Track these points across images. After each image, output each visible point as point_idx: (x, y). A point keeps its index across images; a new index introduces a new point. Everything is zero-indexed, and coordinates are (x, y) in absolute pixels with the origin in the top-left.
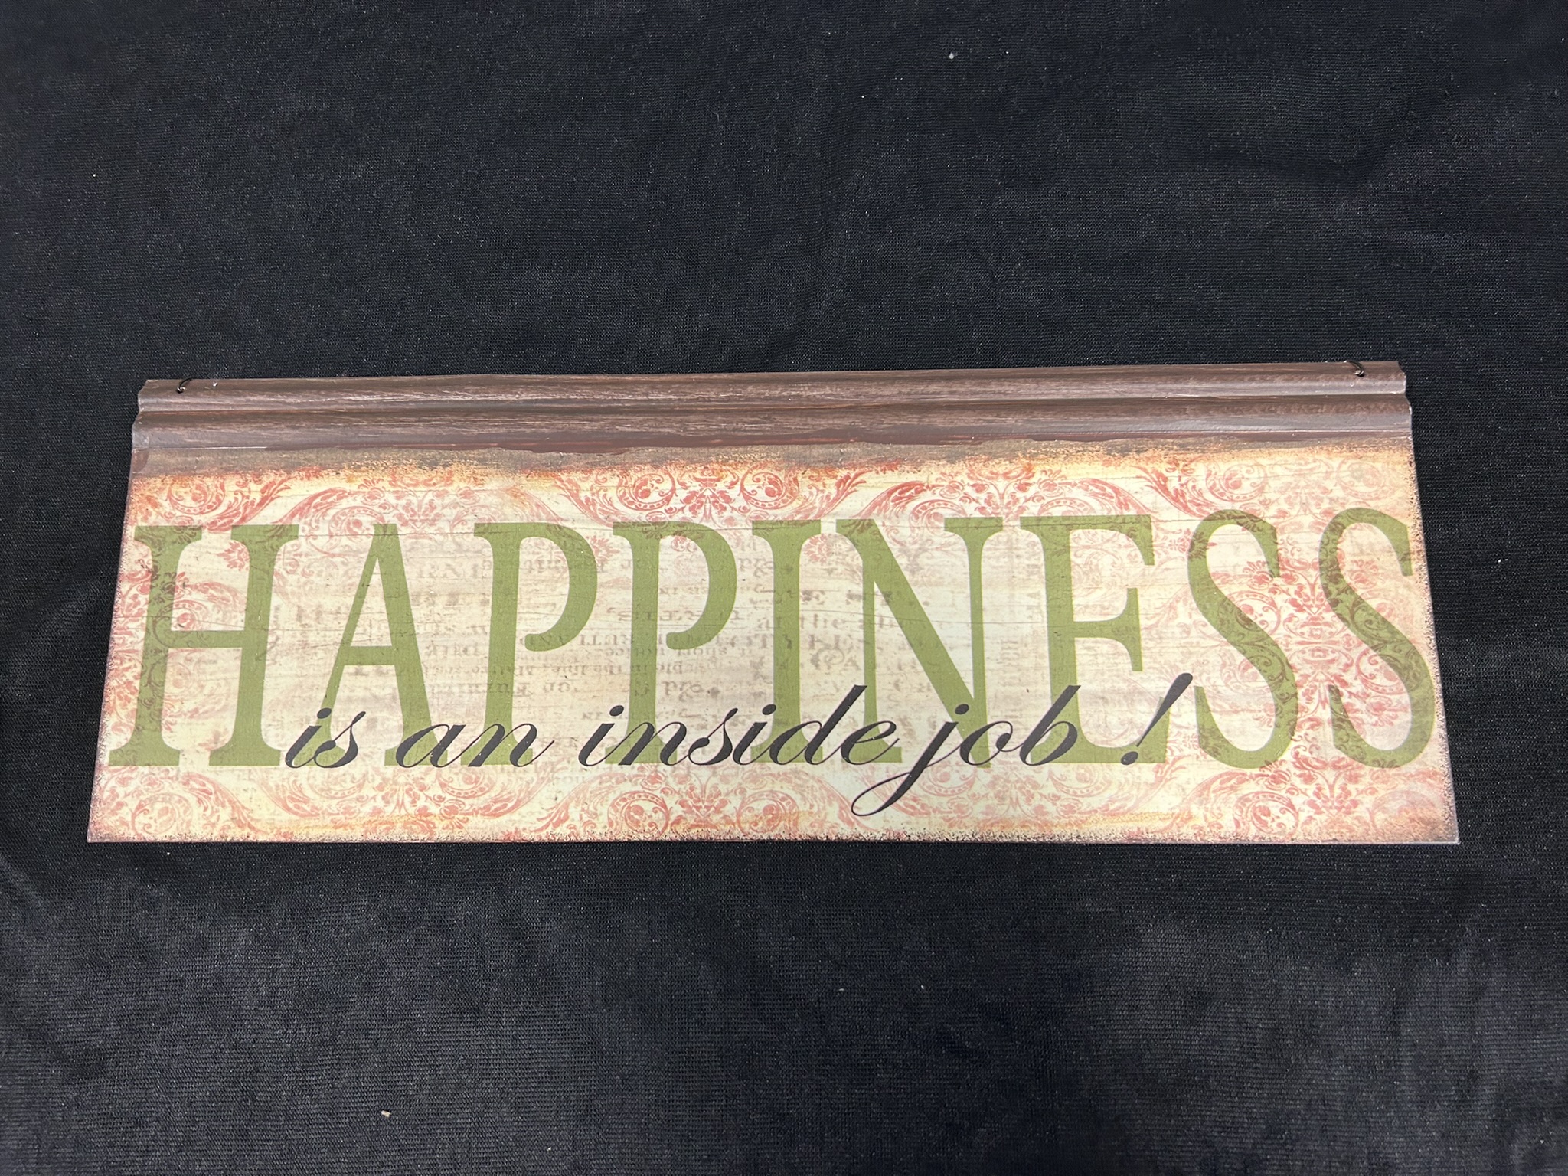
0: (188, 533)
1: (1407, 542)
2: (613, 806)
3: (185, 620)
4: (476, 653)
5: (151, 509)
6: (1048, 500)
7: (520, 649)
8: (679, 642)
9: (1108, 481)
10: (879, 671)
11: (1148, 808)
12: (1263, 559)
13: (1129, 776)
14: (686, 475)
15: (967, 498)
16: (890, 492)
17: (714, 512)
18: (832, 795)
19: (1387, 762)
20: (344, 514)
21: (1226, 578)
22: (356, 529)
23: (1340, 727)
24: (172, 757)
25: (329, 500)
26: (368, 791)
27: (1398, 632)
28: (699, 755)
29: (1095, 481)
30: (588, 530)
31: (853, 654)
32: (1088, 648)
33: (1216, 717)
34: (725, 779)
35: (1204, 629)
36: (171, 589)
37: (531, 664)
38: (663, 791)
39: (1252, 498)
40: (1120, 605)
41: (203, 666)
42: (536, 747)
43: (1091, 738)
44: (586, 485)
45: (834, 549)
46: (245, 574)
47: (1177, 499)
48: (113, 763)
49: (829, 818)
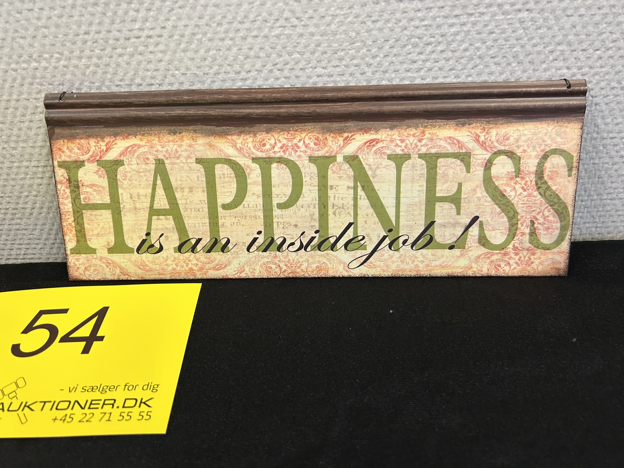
0: (80, 164)
1: (573, 163)
2: (260, 266)
3: (86, 199)
4: (203, 211)
5: (62, 154)
6: (430, 146)
7: (220, 210)
8: (281, 206)
9: (456, 138)
10: (359, 217)
11: (457, 265)
12: (513, 170)
13: (451, 254)
14: (280, 137)
15: (397, 145)
16: (366, 143)
17: (293, 153)
18: (340, 262)
19: (547, 248)
20: (141, 155)
21: (498, 178)
22: (147, 161)
23: (532, 235)
24: (93, 251)
25: (134, 149)
26: (169, 262)
27: (561, 199)
28: (291, 248)
29: (450, 137)
30: (242, 161)
31: (349, 210)
32: (440, 207)
33: (486, 232)
34: (301, 257)
35: (486, 199)
36: (78, 187)
37: (225, 215)
38: (279, 261)
39: (513, 144)
40: (455, 190)
41: (97, 217)
42: (230, 246)
43: (438, 240)
44: (239, 140)
45: (342, 168)
46: (106, 180)
47: (483, 145)
48: (72, 253)
49: (340, 270)
